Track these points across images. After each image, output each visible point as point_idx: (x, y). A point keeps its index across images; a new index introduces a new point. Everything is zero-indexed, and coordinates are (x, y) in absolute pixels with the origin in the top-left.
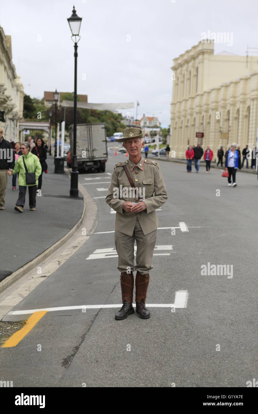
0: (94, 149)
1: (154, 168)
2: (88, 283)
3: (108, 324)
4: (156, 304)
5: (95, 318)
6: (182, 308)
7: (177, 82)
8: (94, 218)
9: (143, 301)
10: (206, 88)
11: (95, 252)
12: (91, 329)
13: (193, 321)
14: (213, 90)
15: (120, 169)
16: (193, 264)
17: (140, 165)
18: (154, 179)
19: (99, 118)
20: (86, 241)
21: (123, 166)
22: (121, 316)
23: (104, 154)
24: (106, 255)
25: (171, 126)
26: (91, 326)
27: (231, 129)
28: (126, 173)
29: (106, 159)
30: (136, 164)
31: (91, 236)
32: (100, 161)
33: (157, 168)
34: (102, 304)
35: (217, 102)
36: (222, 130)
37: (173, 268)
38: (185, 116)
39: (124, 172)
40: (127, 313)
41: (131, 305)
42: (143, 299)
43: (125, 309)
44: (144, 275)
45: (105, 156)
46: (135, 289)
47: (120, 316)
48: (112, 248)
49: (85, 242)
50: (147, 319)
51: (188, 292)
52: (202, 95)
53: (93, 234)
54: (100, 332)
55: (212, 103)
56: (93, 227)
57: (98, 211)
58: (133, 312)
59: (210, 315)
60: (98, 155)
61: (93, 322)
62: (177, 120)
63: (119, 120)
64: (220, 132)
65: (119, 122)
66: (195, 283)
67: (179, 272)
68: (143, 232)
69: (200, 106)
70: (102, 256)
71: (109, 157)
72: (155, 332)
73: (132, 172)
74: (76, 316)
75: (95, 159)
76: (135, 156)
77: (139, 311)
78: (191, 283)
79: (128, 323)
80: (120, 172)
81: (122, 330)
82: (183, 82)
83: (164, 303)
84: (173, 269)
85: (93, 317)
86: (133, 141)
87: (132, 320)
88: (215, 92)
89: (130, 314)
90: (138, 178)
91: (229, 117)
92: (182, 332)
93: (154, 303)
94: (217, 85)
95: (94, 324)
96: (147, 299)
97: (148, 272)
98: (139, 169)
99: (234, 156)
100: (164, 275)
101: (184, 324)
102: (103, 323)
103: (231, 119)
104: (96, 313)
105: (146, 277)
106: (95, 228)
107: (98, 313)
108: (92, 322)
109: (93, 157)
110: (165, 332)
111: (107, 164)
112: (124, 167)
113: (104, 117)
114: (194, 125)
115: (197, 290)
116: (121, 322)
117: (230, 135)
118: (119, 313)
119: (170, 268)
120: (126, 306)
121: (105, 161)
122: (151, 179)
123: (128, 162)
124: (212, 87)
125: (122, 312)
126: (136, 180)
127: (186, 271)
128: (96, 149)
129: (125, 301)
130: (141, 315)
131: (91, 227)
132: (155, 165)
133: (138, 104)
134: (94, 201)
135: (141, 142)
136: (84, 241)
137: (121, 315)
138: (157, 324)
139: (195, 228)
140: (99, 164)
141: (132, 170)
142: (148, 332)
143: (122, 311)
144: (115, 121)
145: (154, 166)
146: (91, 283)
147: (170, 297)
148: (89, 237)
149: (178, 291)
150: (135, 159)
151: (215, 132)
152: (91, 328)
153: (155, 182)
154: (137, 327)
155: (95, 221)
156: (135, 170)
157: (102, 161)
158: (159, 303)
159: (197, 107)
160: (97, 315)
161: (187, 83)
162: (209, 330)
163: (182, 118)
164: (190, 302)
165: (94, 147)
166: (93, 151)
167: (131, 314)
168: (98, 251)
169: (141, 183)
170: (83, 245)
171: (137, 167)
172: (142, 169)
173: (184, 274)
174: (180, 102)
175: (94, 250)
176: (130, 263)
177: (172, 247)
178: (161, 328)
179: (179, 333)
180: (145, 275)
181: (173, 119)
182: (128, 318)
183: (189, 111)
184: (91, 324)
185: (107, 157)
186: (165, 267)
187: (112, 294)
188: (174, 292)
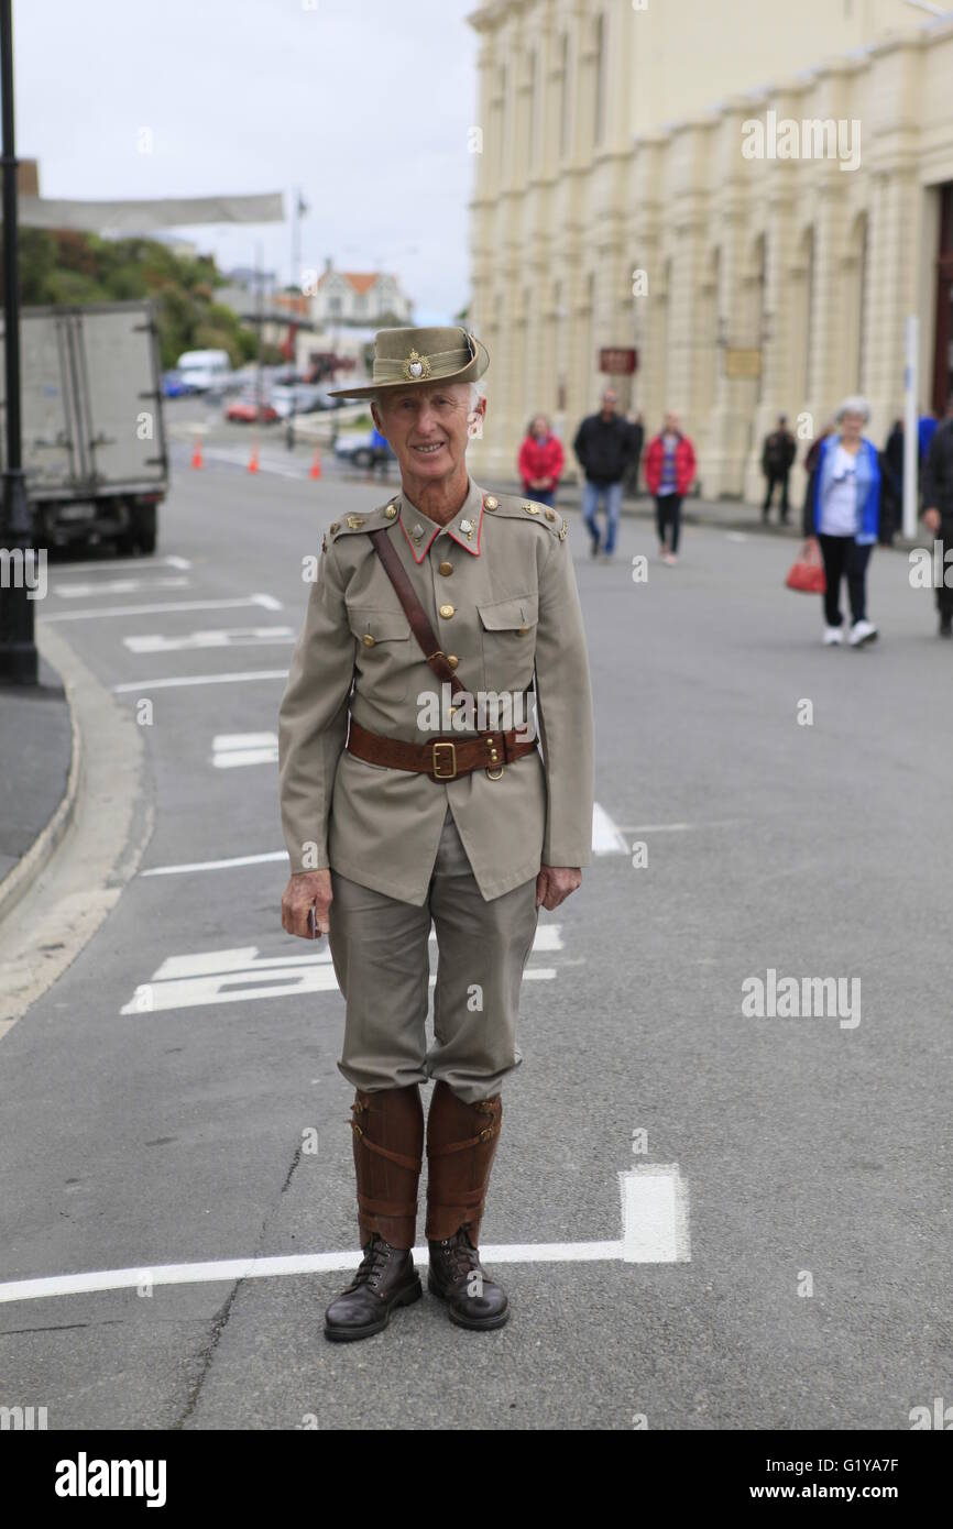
0: (96, 435)
1: (539, 541)
2: (148, 1144)
3: (289, 1367)
4: (529, 1242)
5: (216, 1334)
6: (667, 1265)
7: (497, 94)
8: (133, 791)
9: (467, 1237)
10: (646, 123)
11: (160, 974)
12: (205, 1402)
13: (739, 1336)
14: (682, 130)
15: (357, 552)
16: (680, 1023)
17: (464, 527)
18: (540, 599)
19: (101, 279)
20: (104, 914)
21: (371, 534)
22: (360, 1319)
23: (151, 462)
24: (226, 988)
25: (475, 316)
26: (200, 1380)
27: (773, 326)
28: (385, 567)
29: (162, 486)
30: (443, 523)
31: (129, 885)
32: (128, 499)
33: (557, 539)
34: (245, 1256)
35: (702, 194)
36: (728, 332)
37: (583, 1045)
38: (542, 267)
39: (378, 565)
40: (385, 1302)
41: (408, 1259)
42: (469, 1224)
43: (374, 1279)
44: (474, 1104)
45: (156, 471)
46: (424, 1178)
47: (352, 1318)
48: (248, 945)
49: (100, 920)
50: (494, 1333)
51: (684, 1173)
52: (627, 158)
53: (135, 877)
54: (257, 1411)
55: (680, 195)
56: (133, 836)
57: (147, 754)
58: (416, 1294)
59: (822, 1300)
60: (120, 469)
61: (207, 1356)
62: (500, 284)
63: (202, 287)
64: (722, 343)
65: (206, 299)
66: (713, 1125)
67: (619, 1067)
68: (476, 884)
69: (619, 215)
70: (203, 994)
71: (177, 478)
72: (547, 1403)
73: (420, 564)
74: (109, 1328)
75: (105, 491)
76: (437, 481)
77: (450, 1291)
78: (687, 1126)
79: (395, 1358)
80: (357, 565)
81: (373, 1397)
82: (529, 91)
83: (568, 1237)
84: (582, 1052)
85: (202, 1330)
86: (427, 401)
87: (415, 1341)
88: (689, 142)
89: (401, 1304)
90: (453, 596)
91: (763, 266)
92: (690, 1396)
93: (517, 1241)
94: (702, 105)
95: (216, 1367)
96: (485, 1225)
97: (493, 1088)
98: (456, 546)
99: (853, 472)
100: (541, 1085)
101: (694, 1348)
102: (265, 1359)
103: (773, 275)
104: (218, 1308)
105: (485, 1114)
106: (145, 842)
107: (227, 1309)
108: (201, 1361)
109: (94, 479)
110: (601, 1401)
111: (166, 514)
112: (377, 539)
113: (127, 274)
114: (586, 312)
115: (728, 1164)
116: (359, 1353)
117: (770, 360)
118: (346, 1304)
119: (569, 1049)
120: (381, 1266)
121: (156, 497)
122: (522, 604)
123: (398, 509)
124: (676, 114)
125: (359, 1296)
126: (447, 610)
127: (655, 1060)
128: (109, 435)
129: (377, 1238)
130: (461, 1309)
131: (125, 841)
132: (542, 525)
133: (302, 208)
134: (119, 705)
135: (466, 402)
136: (98, 917)
137: (357, 1313)
138: (553, 1356)
139: (659, 833)
140: (124, 513)
141: (419, 558)
142: (513, 1406)
143: (362, 1290)
144: (182, 295)
145: (538, 531)
146: (167, 1140)
147: (593, 1203)
148: (116, 893)
149: (630, 1169)
150: (434, 492)
151: (693, 345)
152: (202, 1393)
153: (542, 618)
154: (447, 1378)
155: (139, 807)
156: (438, 556)
157: (140, 500)
158: (540, 1242)
159: (602, 216)
160: (223, 1318)
161: (548, 95)
162: (831, 1383)
163: (529, 278)
164: (705, 1230)
165: (98, 428)
166: (93, 445)
167: (408, 1305)
168: (175, 966)
169: (472, 622)
170: (93, 937)
171: (448, 536)
172: (472, 546)
173: (647, 1076)
174: (517, 196)
175: (157, 963)
176: (406, 1040)
177: (562, 936)
178: (575, 1379)
179: (677, 1406)
180: (482, 1101)
181: (480, 281)
182: (392, 1330)
183: (561, 242)
184: (201, 1370)
185: (164, 477)
186: (542, 1041)
187: (287, 1196)
188: (613, 1174)
